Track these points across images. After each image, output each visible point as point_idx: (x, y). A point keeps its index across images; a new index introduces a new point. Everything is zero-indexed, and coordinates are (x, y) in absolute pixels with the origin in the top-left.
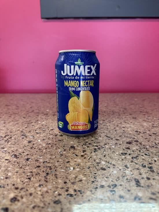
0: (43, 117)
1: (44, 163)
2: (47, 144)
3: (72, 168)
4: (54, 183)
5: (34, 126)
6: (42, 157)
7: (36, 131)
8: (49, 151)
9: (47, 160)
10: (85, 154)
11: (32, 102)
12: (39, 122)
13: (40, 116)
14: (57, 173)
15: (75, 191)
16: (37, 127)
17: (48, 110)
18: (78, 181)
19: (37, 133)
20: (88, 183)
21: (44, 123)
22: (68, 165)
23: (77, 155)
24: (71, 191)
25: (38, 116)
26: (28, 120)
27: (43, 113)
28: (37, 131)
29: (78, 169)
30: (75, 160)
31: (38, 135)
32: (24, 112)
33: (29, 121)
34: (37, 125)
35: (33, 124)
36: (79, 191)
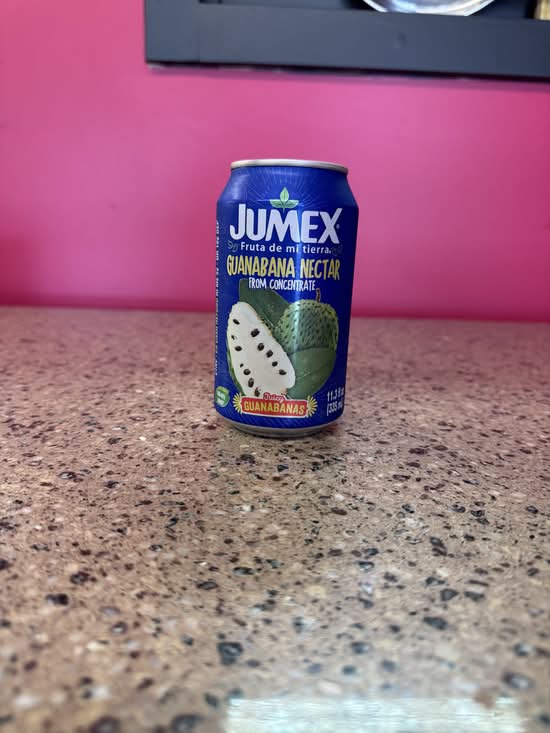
0: (147, 377)
1: (161, 493)
2: (168, 448)
3: (247, 508)
4: (196, 541)
5: (121, 402)
6: (153, 480)
7: (129, 412)
8: (176, 466)
9: (171, 487)
10: (287, 475)
11: (109, 335)
12: (139, 391)
13: (138, 374)
14: (203, 519)
15: (258, 560)
16: (132, 404)
17: (162, 359)
18: (266, 539)
19: (134, 419)
20: (294, 544)
21: (153, 392)
22: (234, 500)
23: (259, 477)
24: (246, 561)
25: (132, 373)
26: (102, 383)
27: (148, 366)
28: (133, 415)
29: (264, 511)
30: (257, 488)
31: (137, 424)
32: (87, 363)
33: (106, 386)
34: (133, 397)
35: (118, 395)
36: (269, 561)
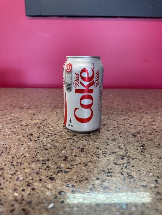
0: (18, 110)
1: (3, 145)
2: (11, 132)
3: (22, 149)
4: (5, 158)
5: (7, 118)
6: (3, 141)
7: (7, 121)
8: (11, 137)
9: (7, 143)
12: (13, 115)
13: (16, 109)
14: (10, 152)
15: (18, 163)
16: (9, 119)
17: (25, 104)
18: (23, 157)
19: (7, 123)
20: (29, 158)
21: (16, 115)
22: (21, 147)
23: (31, 140)
24: (15, 163)
25: (14, 109)
26: (4, 112)
27: (19, 107)
29: (27, 150)
30: (28, 143)
31: (7, 125)
32: (3, 106)
34: (10, 116)
35: (7, 116)
36: (20, 163)
